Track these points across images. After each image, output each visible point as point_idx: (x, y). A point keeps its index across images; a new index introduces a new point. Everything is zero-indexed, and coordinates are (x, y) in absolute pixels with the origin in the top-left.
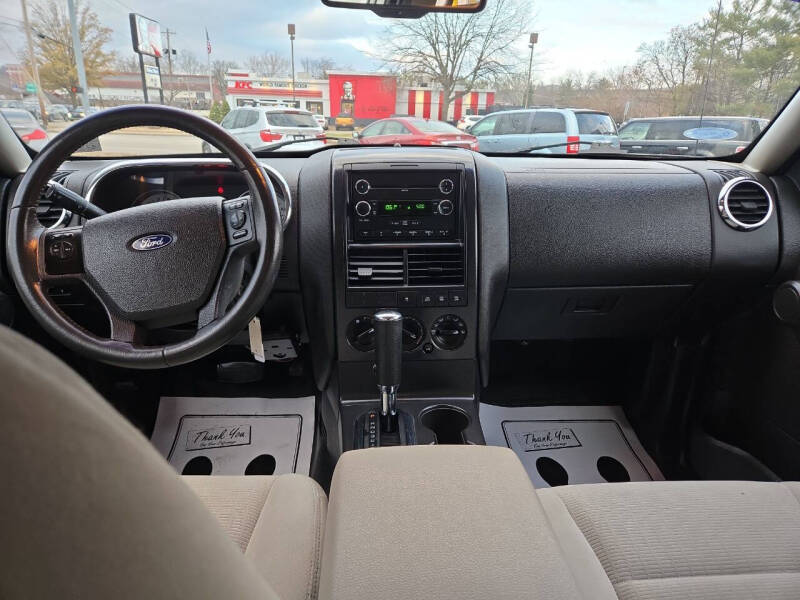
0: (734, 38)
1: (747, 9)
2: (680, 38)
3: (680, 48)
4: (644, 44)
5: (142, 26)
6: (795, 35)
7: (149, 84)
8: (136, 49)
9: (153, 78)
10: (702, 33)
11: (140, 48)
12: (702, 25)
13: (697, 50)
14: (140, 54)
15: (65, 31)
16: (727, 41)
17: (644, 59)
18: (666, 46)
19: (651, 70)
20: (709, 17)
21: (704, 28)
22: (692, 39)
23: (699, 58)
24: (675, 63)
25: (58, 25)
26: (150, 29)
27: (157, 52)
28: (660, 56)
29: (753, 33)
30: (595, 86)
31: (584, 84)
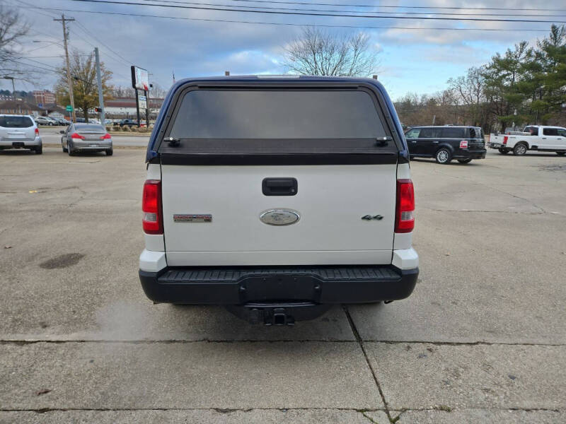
0: (508, 74)
1: (516, 57)
2: (474, 75)
3: (475, 80)
4: (451, 79)
5: (138, 72)
6: (546, 73)
7: (140, 106)
8: (134, 86)
9: (143, 103)
10: (488, 71)
11: (137, 86)
12: (488, 66)
13: (486, 82)
14: (136, 89)
15: (83, 73)
16: (504, 76)
17: (452, 88)
18: (466, 79)
19: (457, 94)
20: (492, 61)
21: (489, 68)
22: (482, 75)
23: (487, 87)
24: (472, 91)
25: (79, 69)
26: (142, 74)
27: (146, 88)
28: (462, 86)
29: (520, 72)
30: (427, 103)
31: (419, 101)
